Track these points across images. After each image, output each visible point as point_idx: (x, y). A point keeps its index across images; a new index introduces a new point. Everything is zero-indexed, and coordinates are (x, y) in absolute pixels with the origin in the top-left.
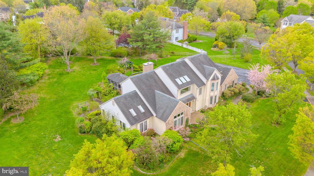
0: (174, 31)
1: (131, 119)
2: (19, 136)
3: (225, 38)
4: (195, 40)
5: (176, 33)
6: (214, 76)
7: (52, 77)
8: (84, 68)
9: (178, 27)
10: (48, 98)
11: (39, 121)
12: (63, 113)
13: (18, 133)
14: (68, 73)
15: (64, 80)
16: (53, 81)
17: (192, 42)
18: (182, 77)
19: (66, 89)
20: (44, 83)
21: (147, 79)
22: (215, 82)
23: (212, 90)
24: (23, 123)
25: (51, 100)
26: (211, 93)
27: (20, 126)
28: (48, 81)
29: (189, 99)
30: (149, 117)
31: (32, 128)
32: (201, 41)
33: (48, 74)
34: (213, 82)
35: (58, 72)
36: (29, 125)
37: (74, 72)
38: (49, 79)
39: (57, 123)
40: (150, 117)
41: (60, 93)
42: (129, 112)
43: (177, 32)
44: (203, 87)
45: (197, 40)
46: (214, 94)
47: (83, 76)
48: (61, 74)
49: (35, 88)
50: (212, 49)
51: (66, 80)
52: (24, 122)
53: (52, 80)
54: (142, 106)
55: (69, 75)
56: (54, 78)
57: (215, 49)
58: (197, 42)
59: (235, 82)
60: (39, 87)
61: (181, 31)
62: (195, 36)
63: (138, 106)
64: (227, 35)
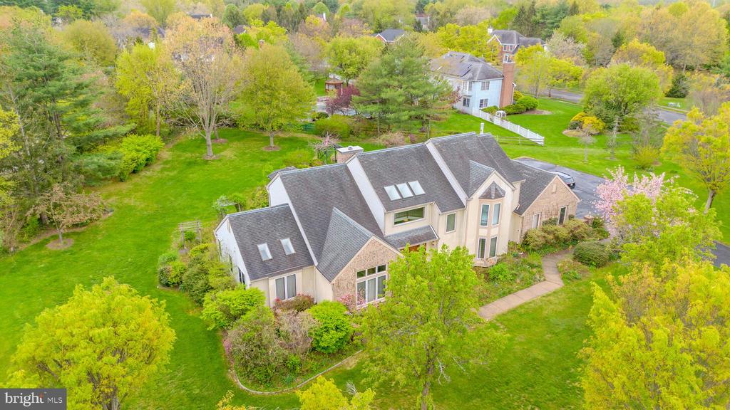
0: (478, 85)
1: (256, 265)
2: (44, 276)
3: (602, 107)
4: (530, 109)
5: (483, 88)
6: (490, 189)
7: (169, 168)
8: (245, 154)
9: (488, 76)
10: (139, 209)
11: (98, 250)
12: (151, 241)
13: (46, 269)
14: (206, 162)
15: (191, 175)
16: (168, 175)
17: (521, 113)
18: (405, 185)
19: (185, 194)
20: (149, 177)
21: (321, 182)
22: (492, 204)
23: (484, 223)
24: (66, 252)
25: (145, 213)
26: (480, 230)
27: (59, 255)
28: (160, 175)
29: (418, 237)
30: (301, 268)
31: (77, 262)
32: (546, 113)
33: (165, 160)
34: (486, 202)
35: (187, 158)
36: (76, 256)
37: (220, 160)
38: (163, 170)
39: (130, 260)
40: (306, 266)
41: (168, 200)
42: (257, 248)
43: (485, 87)
44: (458, 213)
45: (537, 109)
46: (489, 233)
47: (232, 171)
48: (190, 164)
49: (124, 187)
50: (565, 132)
51: (195, 175)
52: (71, 249)
53: (168, 173)
54: (291, 240)
55: (206, 167)
56: (174, 169)
57: (574, 132)
58: (536, 114)
59: (569, 212)
60: (135, 185)
61: (495, 85)
62: (532, 99)
63: (284, 238)
64: (611, 98)
